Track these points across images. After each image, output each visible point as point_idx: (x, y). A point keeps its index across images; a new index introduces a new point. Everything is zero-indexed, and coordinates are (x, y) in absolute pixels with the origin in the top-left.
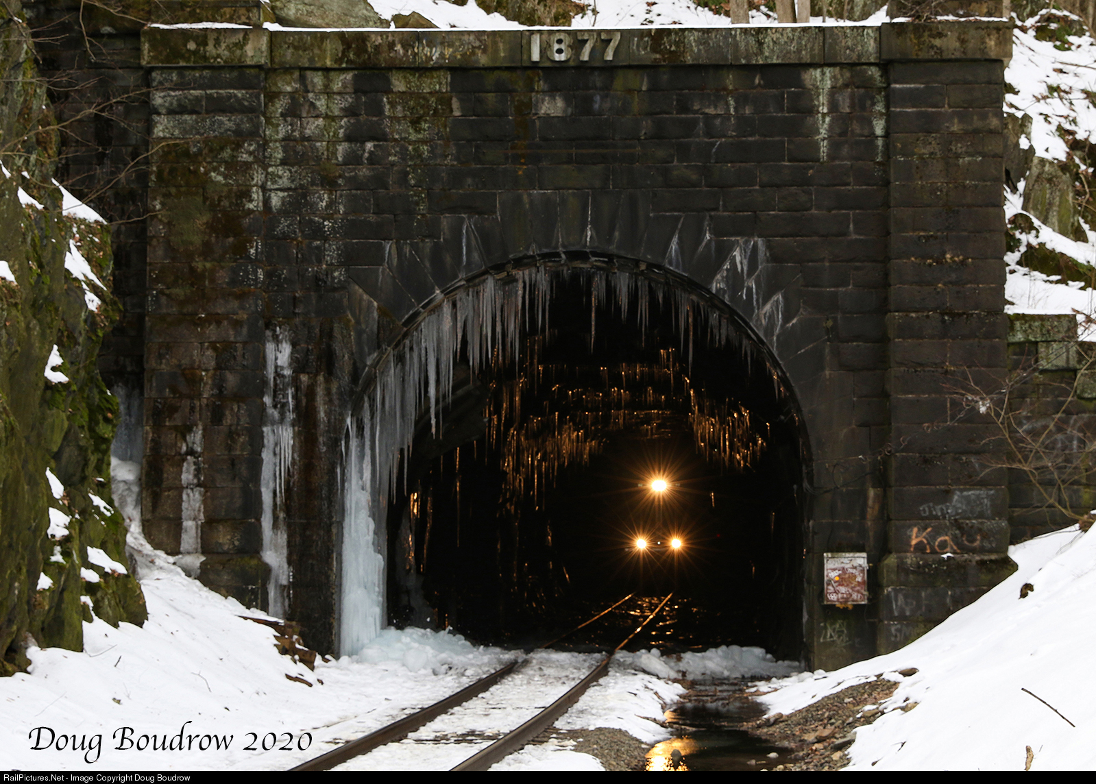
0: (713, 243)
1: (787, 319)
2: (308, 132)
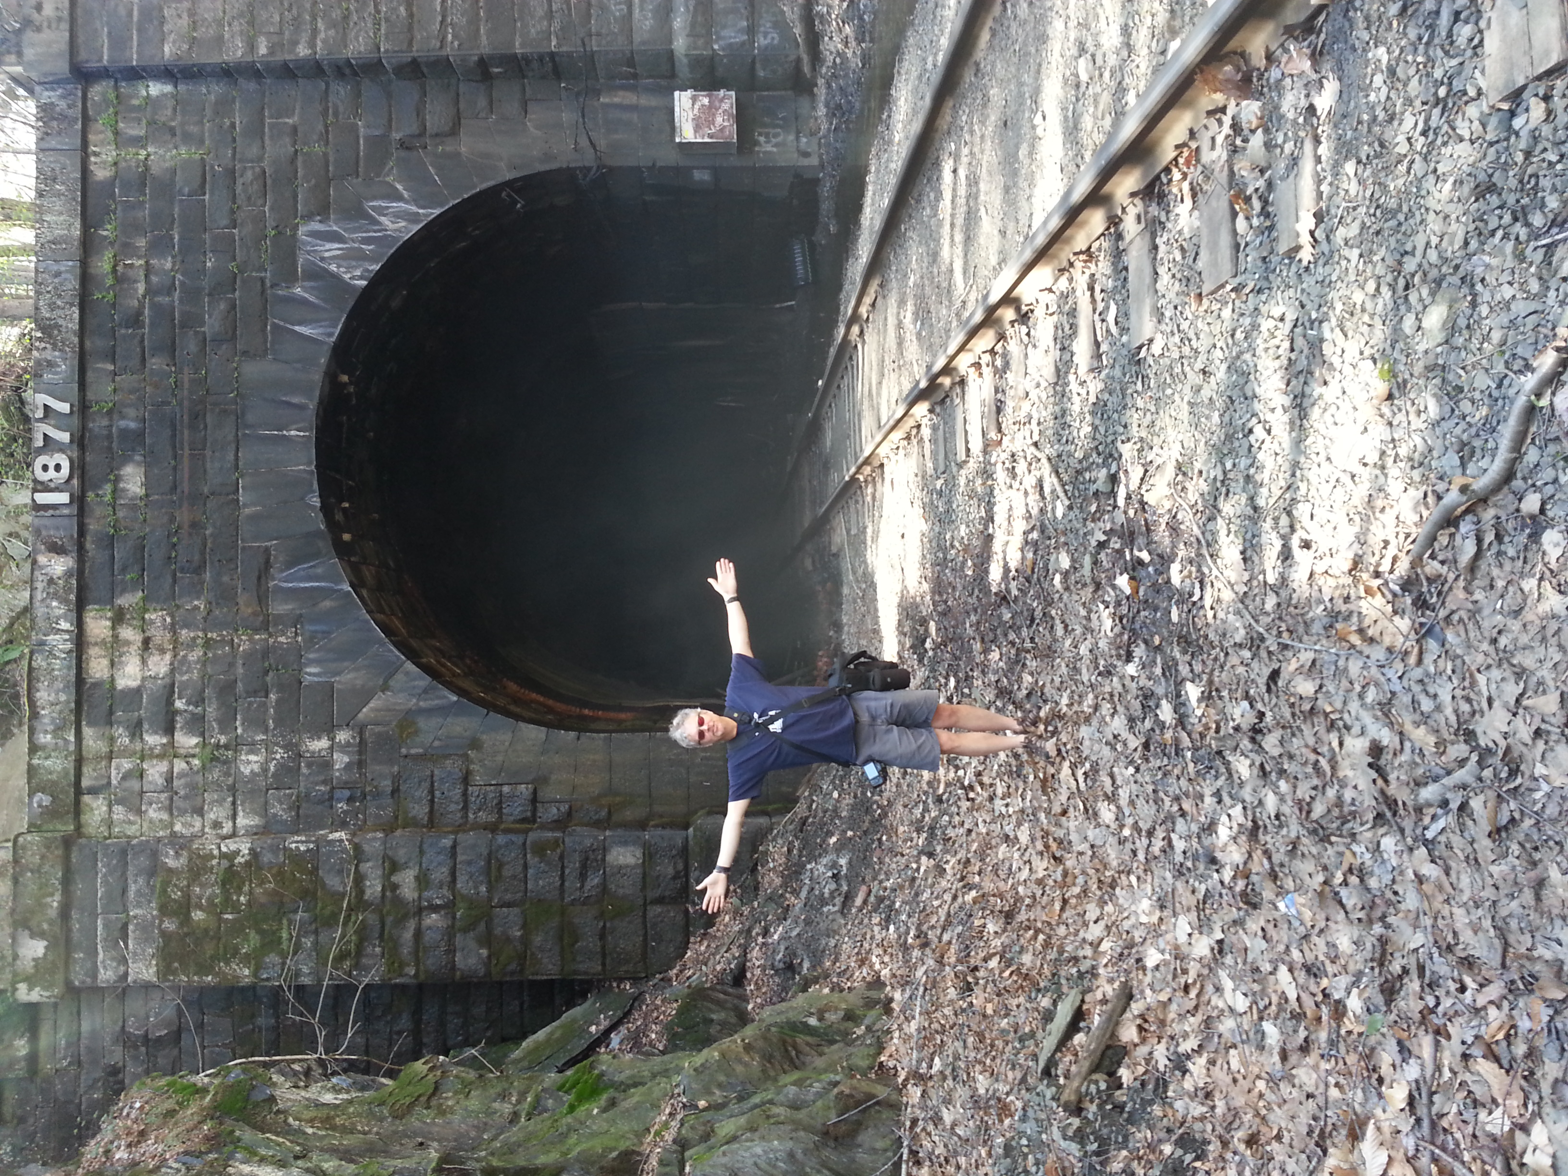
0: (306, 284)
2: (161, 781)
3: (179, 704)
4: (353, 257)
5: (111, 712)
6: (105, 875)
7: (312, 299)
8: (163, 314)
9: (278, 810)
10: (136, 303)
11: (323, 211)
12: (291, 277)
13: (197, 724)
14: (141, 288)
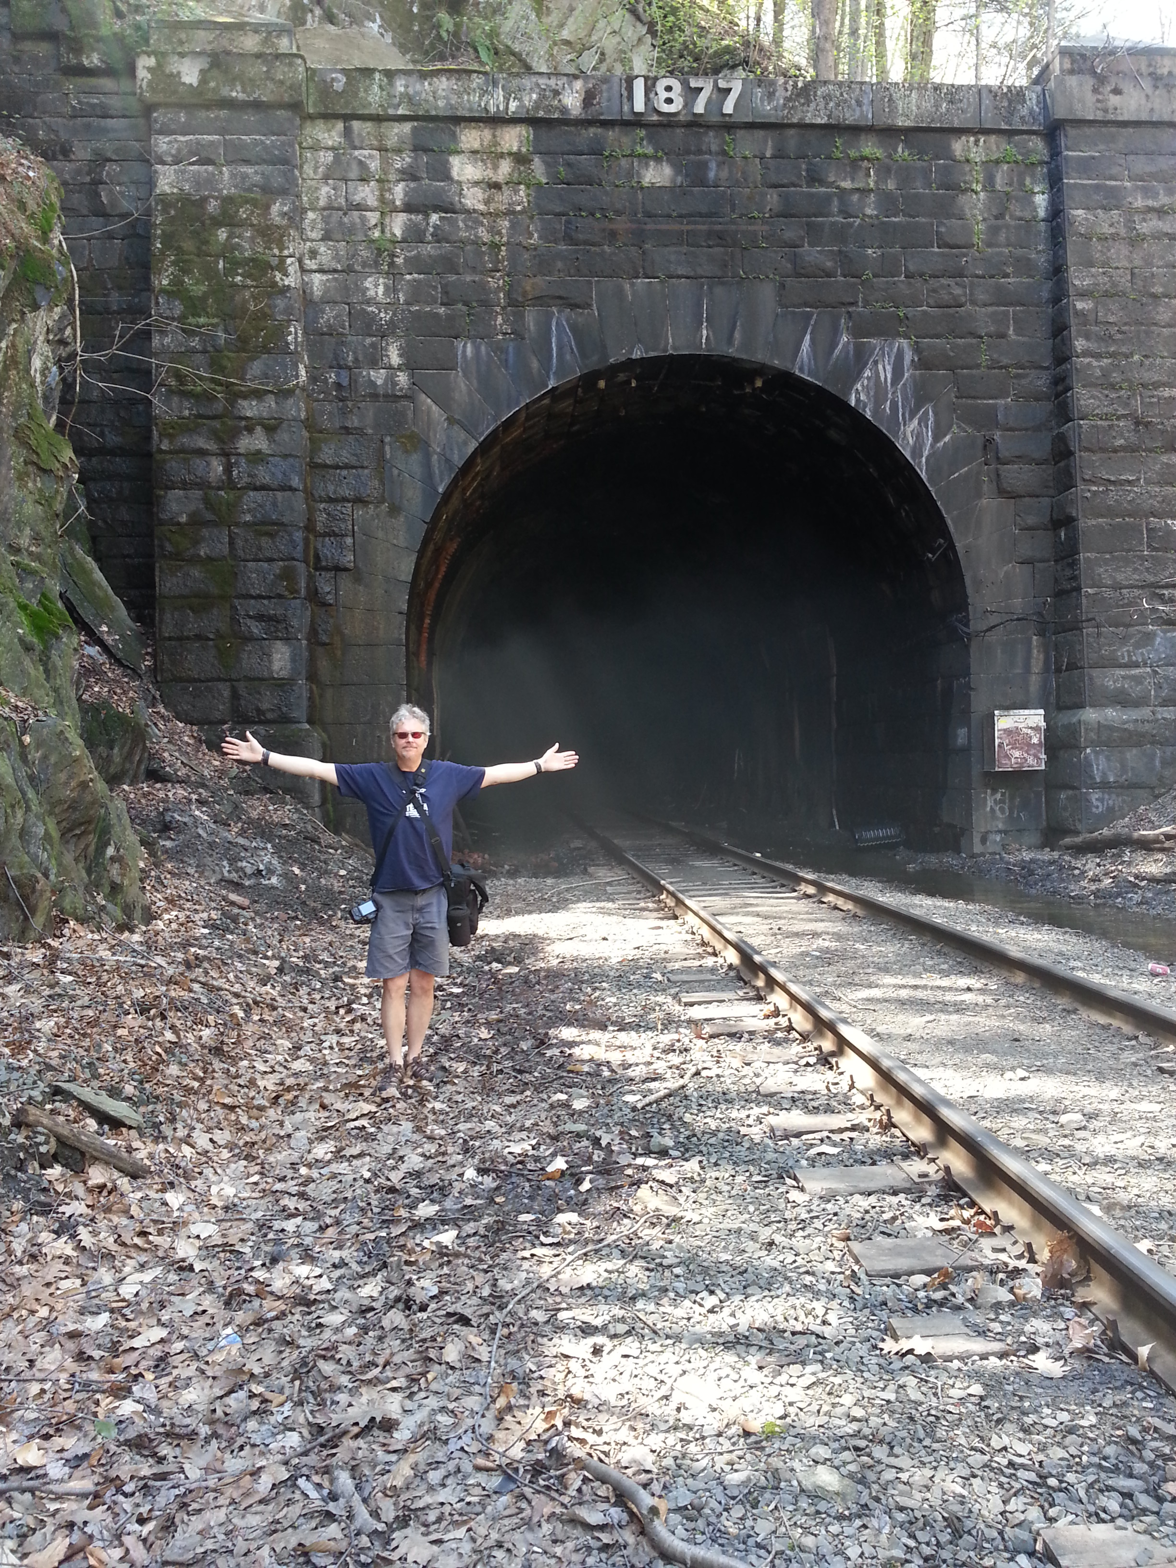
0: (852, 346)
1: (936, 438)
2: (357, 198)
3: (434, 218)
4: (879, 392)
5: (426, 150)
6: (262, 142)
7: (837, 352)
8: (821, 206)
9: (329, 314)
10: (831, 179)
11: (923, 363)
12: (858, 332)
13: (414, 235)
14: (847, 184)
